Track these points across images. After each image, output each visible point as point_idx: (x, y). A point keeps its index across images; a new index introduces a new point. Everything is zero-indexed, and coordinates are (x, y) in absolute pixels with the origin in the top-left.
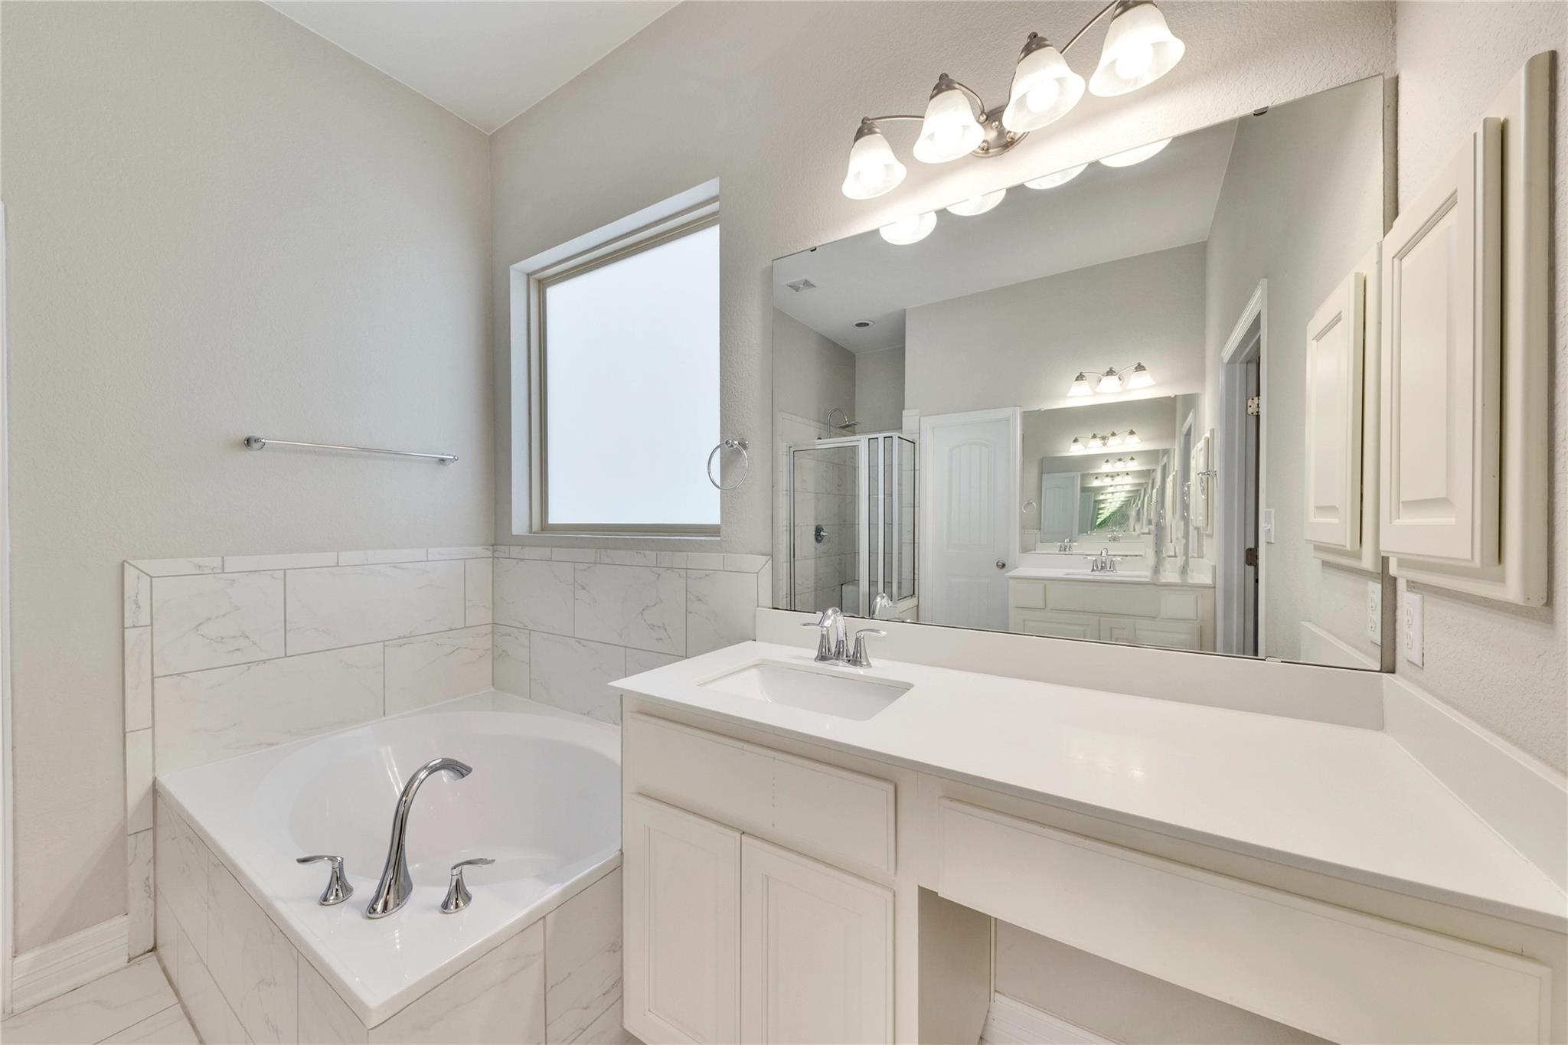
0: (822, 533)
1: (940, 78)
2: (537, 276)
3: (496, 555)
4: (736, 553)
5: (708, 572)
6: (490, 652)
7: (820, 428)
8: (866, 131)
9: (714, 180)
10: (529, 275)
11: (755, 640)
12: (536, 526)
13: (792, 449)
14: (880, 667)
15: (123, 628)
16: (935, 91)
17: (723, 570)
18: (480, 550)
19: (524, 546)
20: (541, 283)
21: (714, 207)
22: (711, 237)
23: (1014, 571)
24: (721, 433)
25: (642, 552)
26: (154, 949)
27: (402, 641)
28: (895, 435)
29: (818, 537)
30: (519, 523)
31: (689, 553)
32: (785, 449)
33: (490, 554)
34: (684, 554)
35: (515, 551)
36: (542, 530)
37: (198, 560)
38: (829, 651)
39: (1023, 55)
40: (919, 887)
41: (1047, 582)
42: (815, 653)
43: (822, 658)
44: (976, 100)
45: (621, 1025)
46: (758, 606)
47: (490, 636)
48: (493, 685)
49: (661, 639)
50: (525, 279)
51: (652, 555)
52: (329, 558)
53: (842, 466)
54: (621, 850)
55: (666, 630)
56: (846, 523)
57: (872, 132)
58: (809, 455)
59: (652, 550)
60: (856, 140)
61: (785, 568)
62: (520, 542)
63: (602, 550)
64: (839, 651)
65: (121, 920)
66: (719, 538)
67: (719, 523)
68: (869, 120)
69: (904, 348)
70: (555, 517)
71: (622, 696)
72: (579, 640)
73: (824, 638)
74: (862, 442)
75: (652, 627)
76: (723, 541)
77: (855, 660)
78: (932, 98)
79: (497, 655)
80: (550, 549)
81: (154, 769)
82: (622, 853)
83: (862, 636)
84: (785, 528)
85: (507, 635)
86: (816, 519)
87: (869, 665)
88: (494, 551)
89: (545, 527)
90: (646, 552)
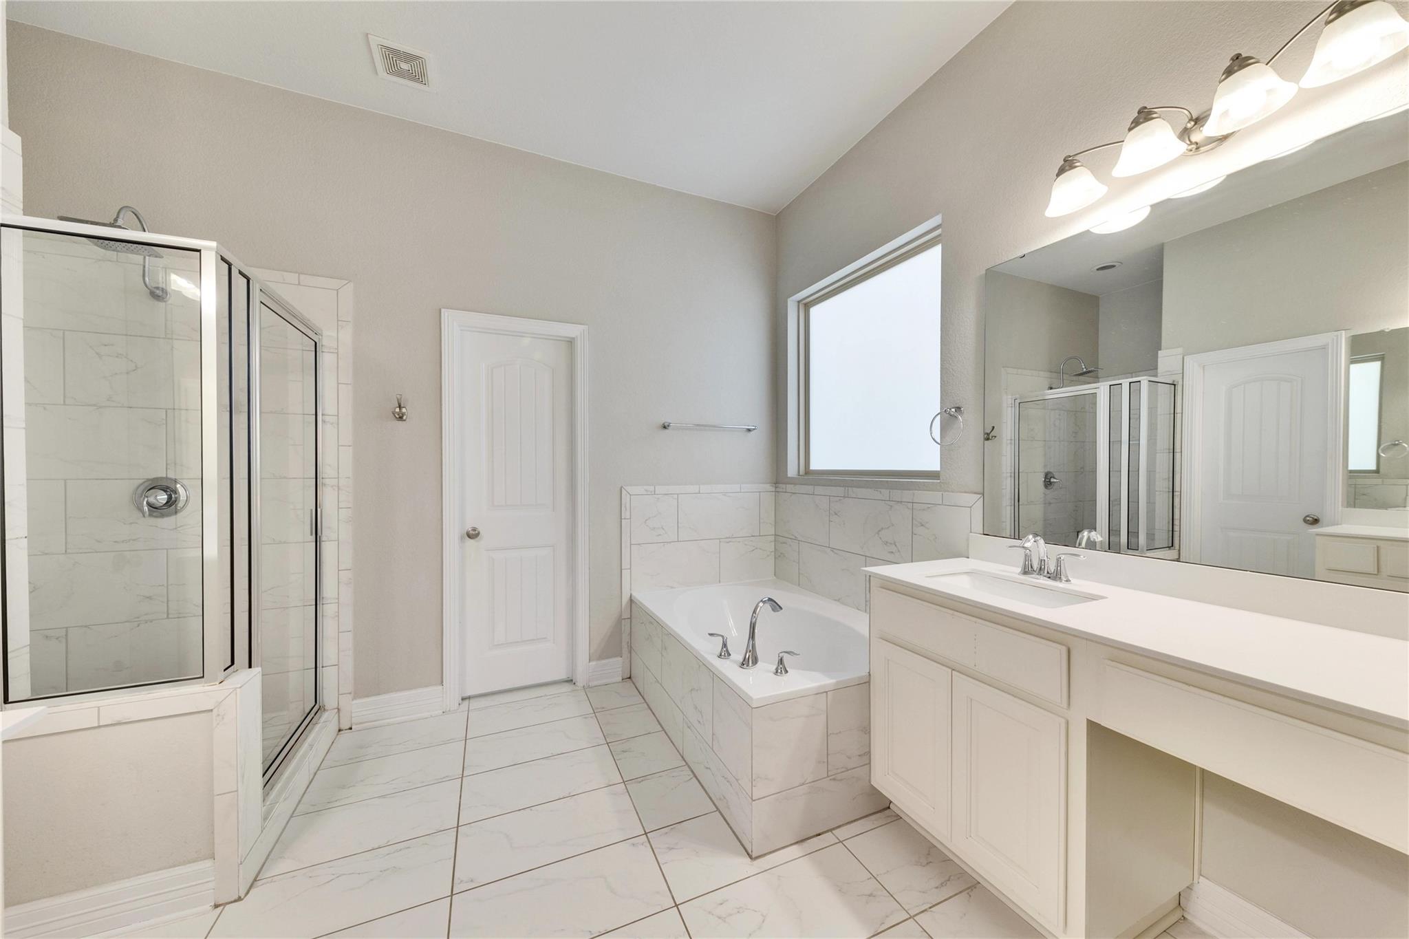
0: (1052, 480)
1: (1139, 112)
2: (804, 302)
3: (778, 490)
4: (953, 492)
5: (929, 506)
6: (773, 553)
7: (1051, 378)
8: (1067, 168)
9: (938, 216)
10: (799, 302)
11: (968, 558)
12: (802, 472)
13: (1017, 401)
14: (1078, 584)
15: (621, 519)
16: (1133, 125)
17: (942, 504)
18: (769, 487)
19: (795, 484)
20: (807, 305)
21: (938, 232)
22: (936, 253)
23: (1326, 528)
24: (941, 403)
25: (879, 490)
26: (630, 678)
27: (728, 540)
28: (1144, 380)
29: (1048, 483)
30: (792, 471)
31: (914, 491)
32: (1010, 401)
33: (774, 489)
34: (911, 491)
35: (790, 488)
36: (806, 474)
37: (645, 487)
38: (1032, 567)
39: (1224, 77)
40: (1088, 720)
41: (1380, 543)
42: (1019, 570)
43: (1025, 573)
44: (1182, 112)
45: (870, 781)
46: (971, 532)
47: (773, 543)
48: (775, 575)
49: (892, 552)
50: (796, 304)
51: (886, 492)
52: (694, 488)
53: (1082, 412)
54: (869, 673)
55: (896, 545)
56: (1084, 471)
57: (1072, 167)
58: (1038, 404)
59: (887, 489)
60: (1058, 175)
61: (1008, 512)
62: (792, 481)
63: (850, 488)
64: (1041, 568)
65: (620, 659)
66: (939, 481)
67: (939, 469)
68: (1070, 157)
69: (1162, 281)
70: (815, 465)
71: (870, 577)
72: (833, 549)
73: (1027, 558)
74: (1102, 390)
75: (886, 543)
76: (943, 483)
77: (1056, 576)
78: (1130, 129)
79: (778, 556)
80: (812, 487)
81: (631, 590)
82: (870, 675)
83: (1062, 558)
84: (1009, 475)
85: (784, 543)
86: (1045, 466)
87: (1068, 581)
88: (776, 487)
89: (808, 472)
90: (882, 490)
